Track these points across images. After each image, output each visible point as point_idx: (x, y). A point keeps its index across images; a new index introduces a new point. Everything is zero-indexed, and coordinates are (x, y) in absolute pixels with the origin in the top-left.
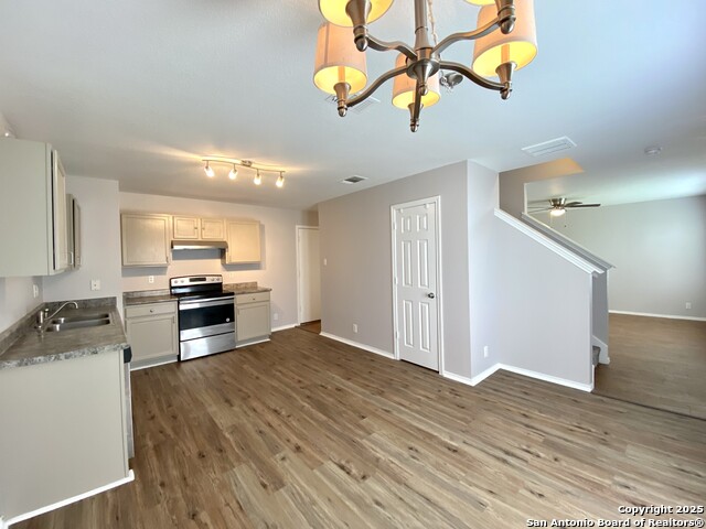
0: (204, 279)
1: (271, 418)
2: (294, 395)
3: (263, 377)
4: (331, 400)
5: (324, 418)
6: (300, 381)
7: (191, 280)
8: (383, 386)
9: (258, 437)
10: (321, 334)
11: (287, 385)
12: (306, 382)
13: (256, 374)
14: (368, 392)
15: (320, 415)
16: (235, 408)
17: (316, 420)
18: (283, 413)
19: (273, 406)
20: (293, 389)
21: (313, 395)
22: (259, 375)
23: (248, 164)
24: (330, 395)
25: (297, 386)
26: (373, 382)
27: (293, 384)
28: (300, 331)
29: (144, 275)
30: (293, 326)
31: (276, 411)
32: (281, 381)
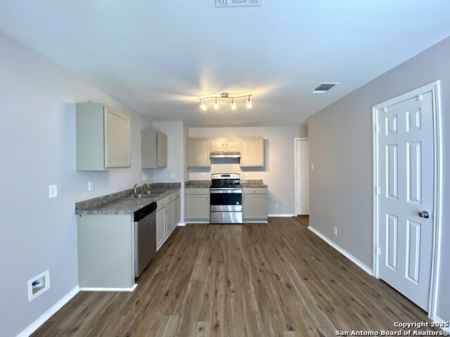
0: (229, 176)
1: (222, 286)
2: (250, 274)
3: (242, 251)
4: (275, 292)
5: (256, 308)
6: (263, 264)
7: (222, 176)
8: (336, 303)
9: (202, 298)
10: (309, 228)
11: (252, 263)
12: (267, 267)
13: (240, 246)
14: (315, 303)
15: (255, 304)
16: (209, 268)
17: (249, 307)
18: (232, 287)
19: (230, 277)
20: (254, 269)
21: (263, 282)
22: (241, 248)
23: (226, 96)
24: (277, 289)
25: (258, 267)
26: (328, 293)
27: (257, 265)
28: (294, 220)
29: (199, 172)
30: (291, 216)
31: (229, 282)
32: (250, 258)
